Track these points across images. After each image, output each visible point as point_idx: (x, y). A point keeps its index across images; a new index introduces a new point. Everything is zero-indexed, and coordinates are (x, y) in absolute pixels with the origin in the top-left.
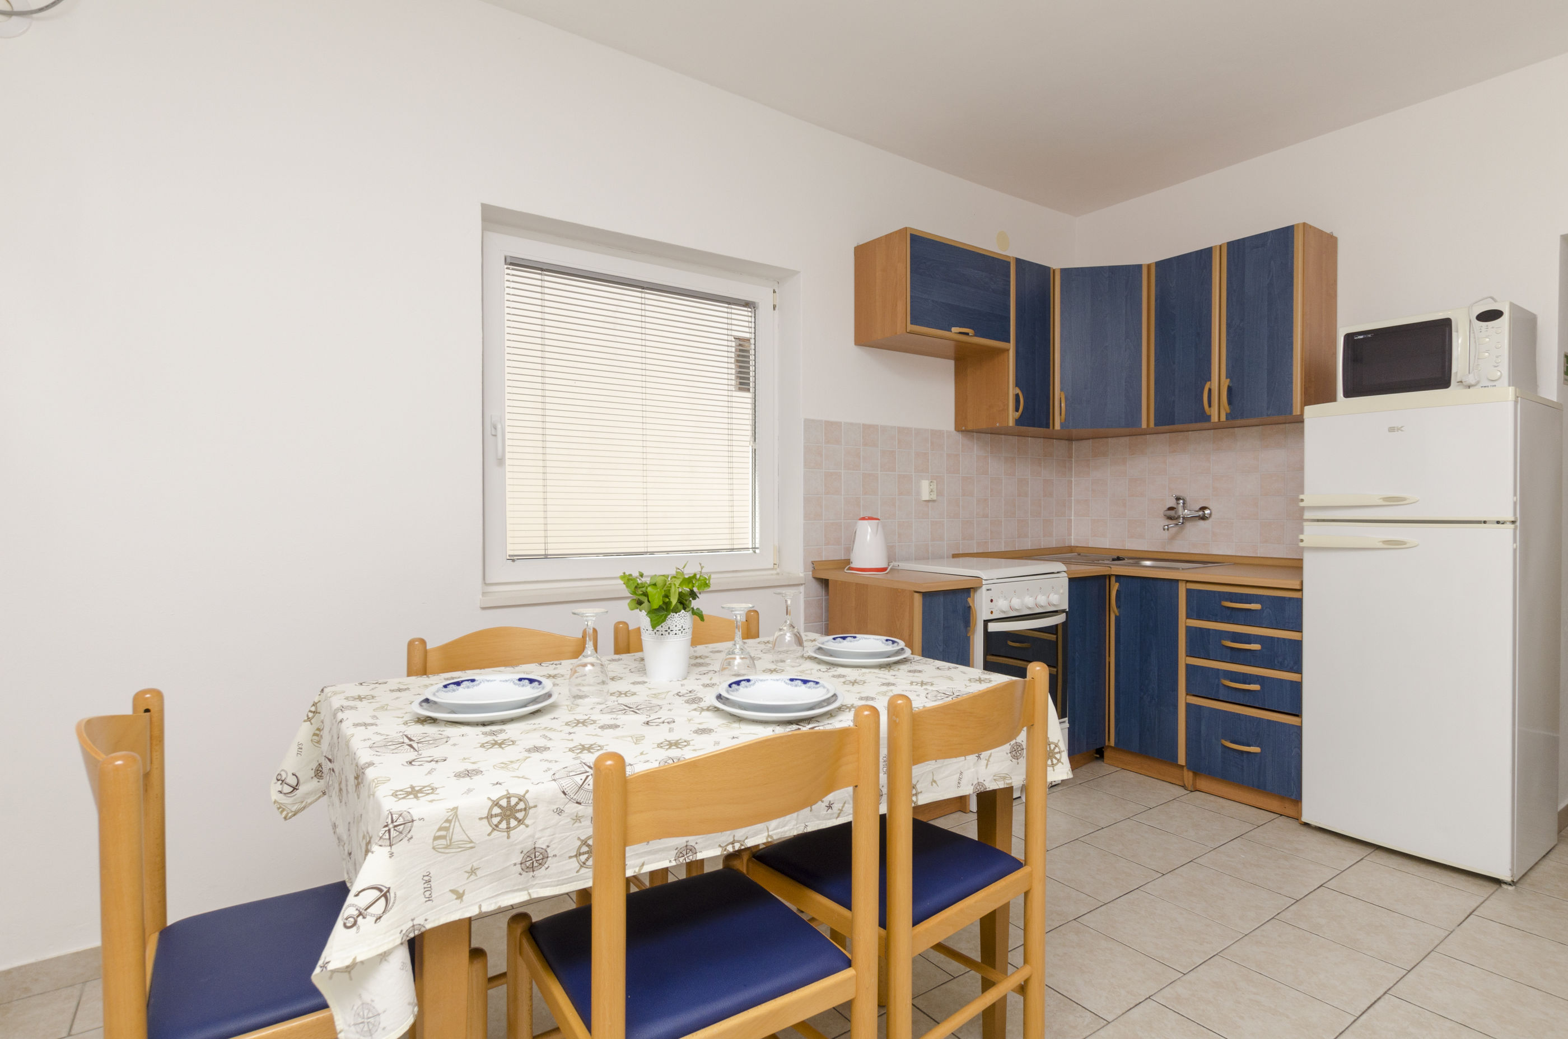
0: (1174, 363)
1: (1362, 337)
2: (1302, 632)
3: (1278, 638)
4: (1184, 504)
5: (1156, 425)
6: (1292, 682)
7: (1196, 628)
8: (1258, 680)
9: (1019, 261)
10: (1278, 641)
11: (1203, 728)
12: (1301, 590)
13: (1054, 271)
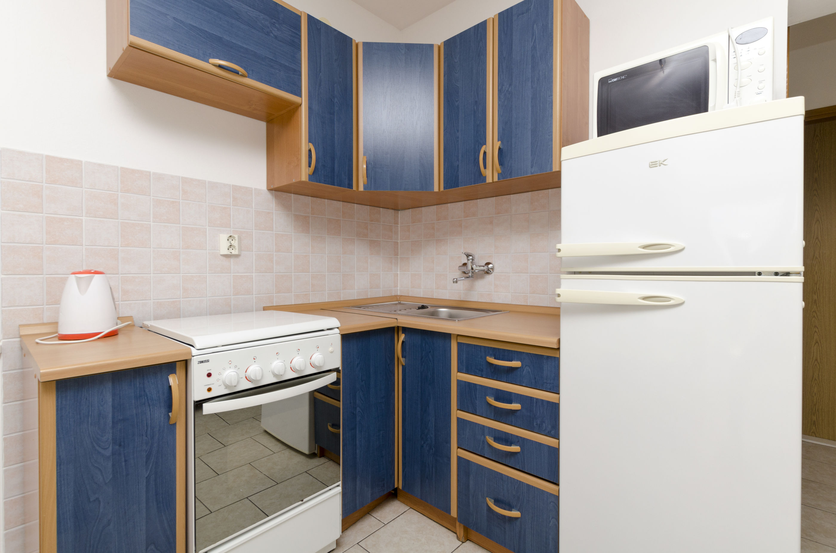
0: (458, 131)
1: (615, 80)
2: (559, 394)
3: (537, 399)
4: (473, 260)
5: (445, 188)
6: (549, 447)
7: (465, 382)
8: (518, 441)
9: (311, 19)
10: (537, 402)
11: (472, 483)
12: (559, 349)
13: (357, 45)
